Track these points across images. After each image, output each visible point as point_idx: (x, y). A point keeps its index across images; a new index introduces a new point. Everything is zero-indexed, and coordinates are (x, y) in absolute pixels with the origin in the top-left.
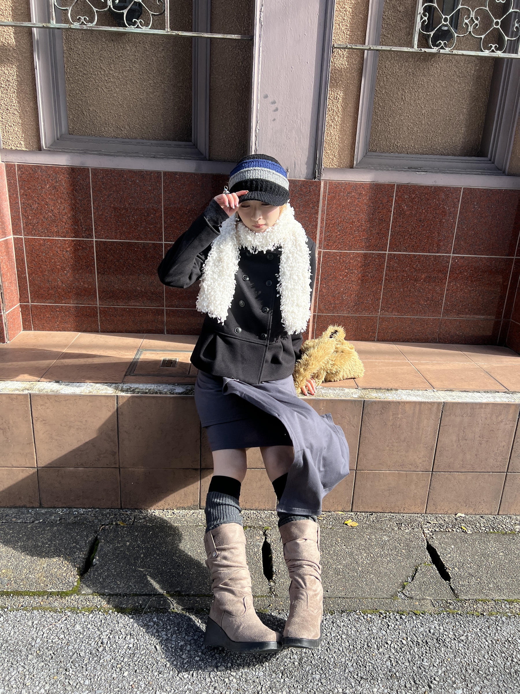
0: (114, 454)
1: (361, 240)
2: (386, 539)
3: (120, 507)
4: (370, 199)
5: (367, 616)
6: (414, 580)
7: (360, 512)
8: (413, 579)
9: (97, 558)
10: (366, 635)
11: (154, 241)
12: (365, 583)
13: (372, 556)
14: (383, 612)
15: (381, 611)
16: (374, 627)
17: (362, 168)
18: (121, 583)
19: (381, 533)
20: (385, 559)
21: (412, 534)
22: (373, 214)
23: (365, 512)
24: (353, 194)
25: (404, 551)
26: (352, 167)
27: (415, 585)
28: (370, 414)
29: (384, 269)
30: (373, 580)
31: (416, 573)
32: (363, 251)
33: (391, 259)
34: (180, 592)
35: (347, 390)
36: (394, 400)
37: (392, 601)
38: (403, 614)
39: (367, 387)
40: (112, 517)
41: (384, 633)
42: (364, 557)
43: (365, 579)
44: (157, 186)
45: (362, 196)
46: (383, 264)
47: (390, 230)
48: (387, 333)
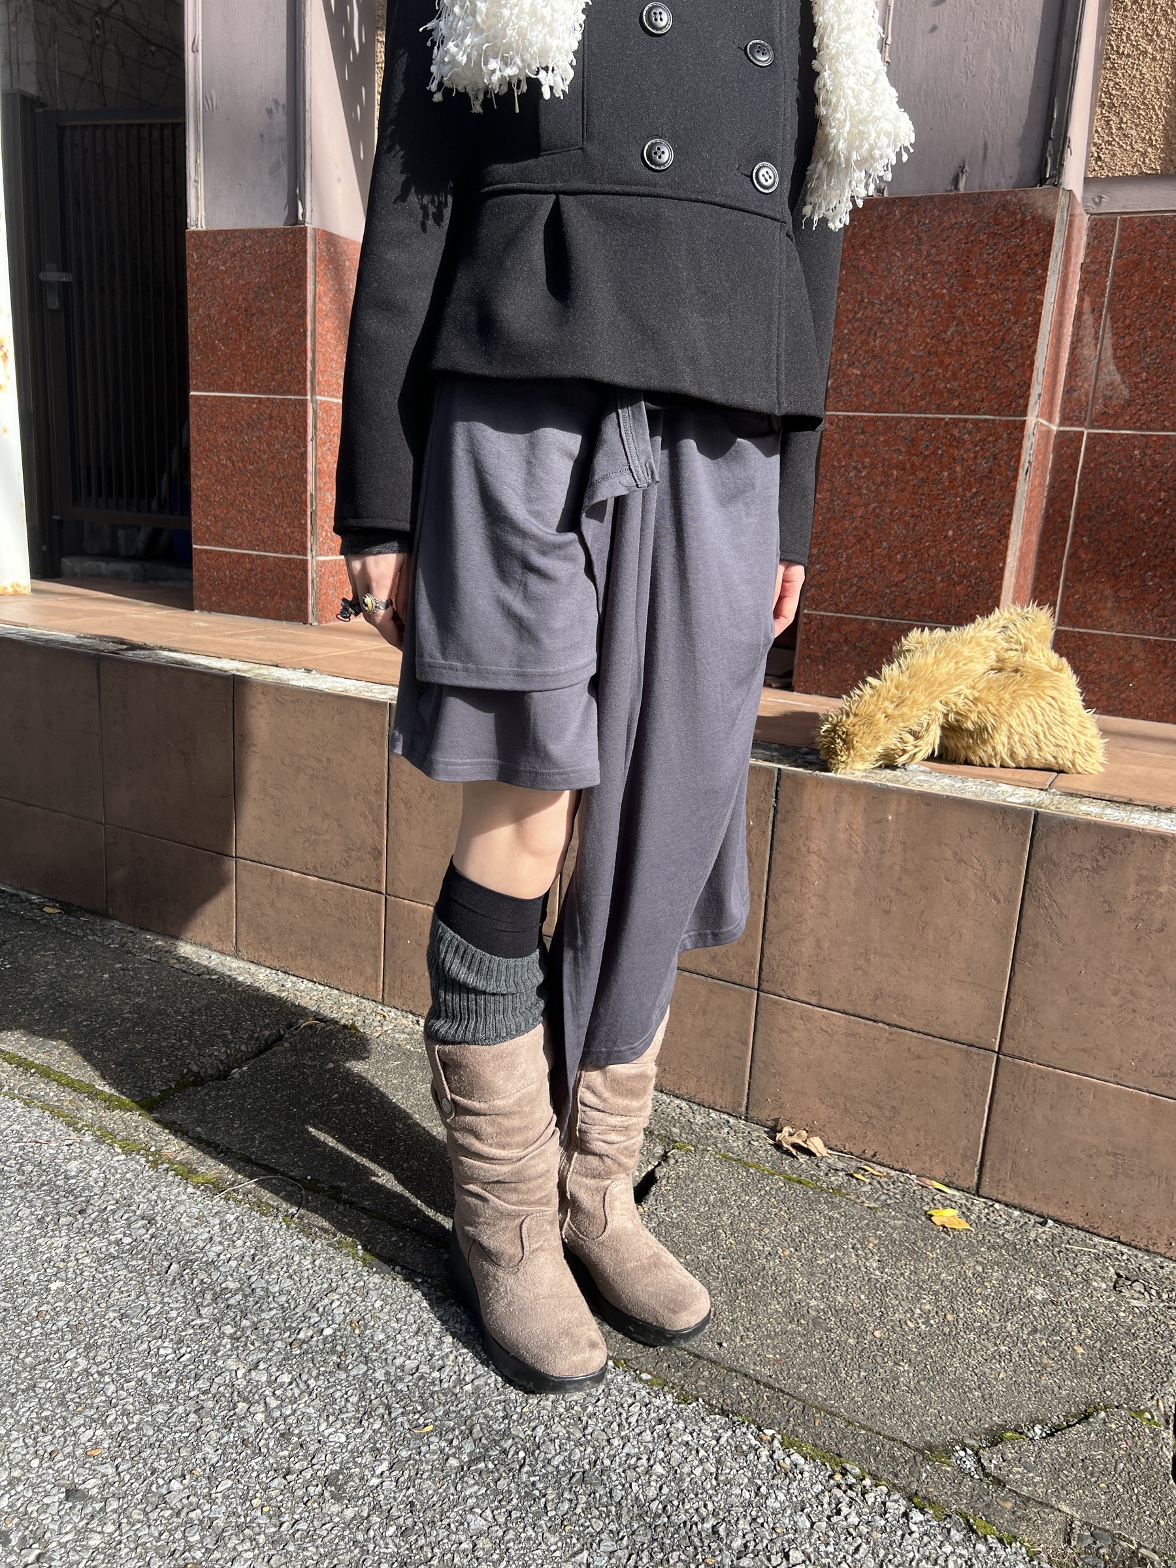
2: (1039, 1297)
5: (789, 1456)
6: (1054, 1440)
7: (1007, 1205)
8: (1051, 1435)
9: (245, 1069)
10: (734, 1500)
12: (863, 1374)
13: (950, 1317)
14: (856, 1471)
15: (848, 1467)
16: (781, 1494)
18: (240, 1127)
20: (990, 1345)
23: (1024, 1210)
25: (1080, 1349)
27: (1045, 1456)
28: (1055, 864)
30: (897, 1379)
31: (1077, 1423)
34: (341, 1191)
37: (919, 1458)
38: (921, 1509)
41: (804, 1522)
42: (918, 1311)
43: (871, 1366)
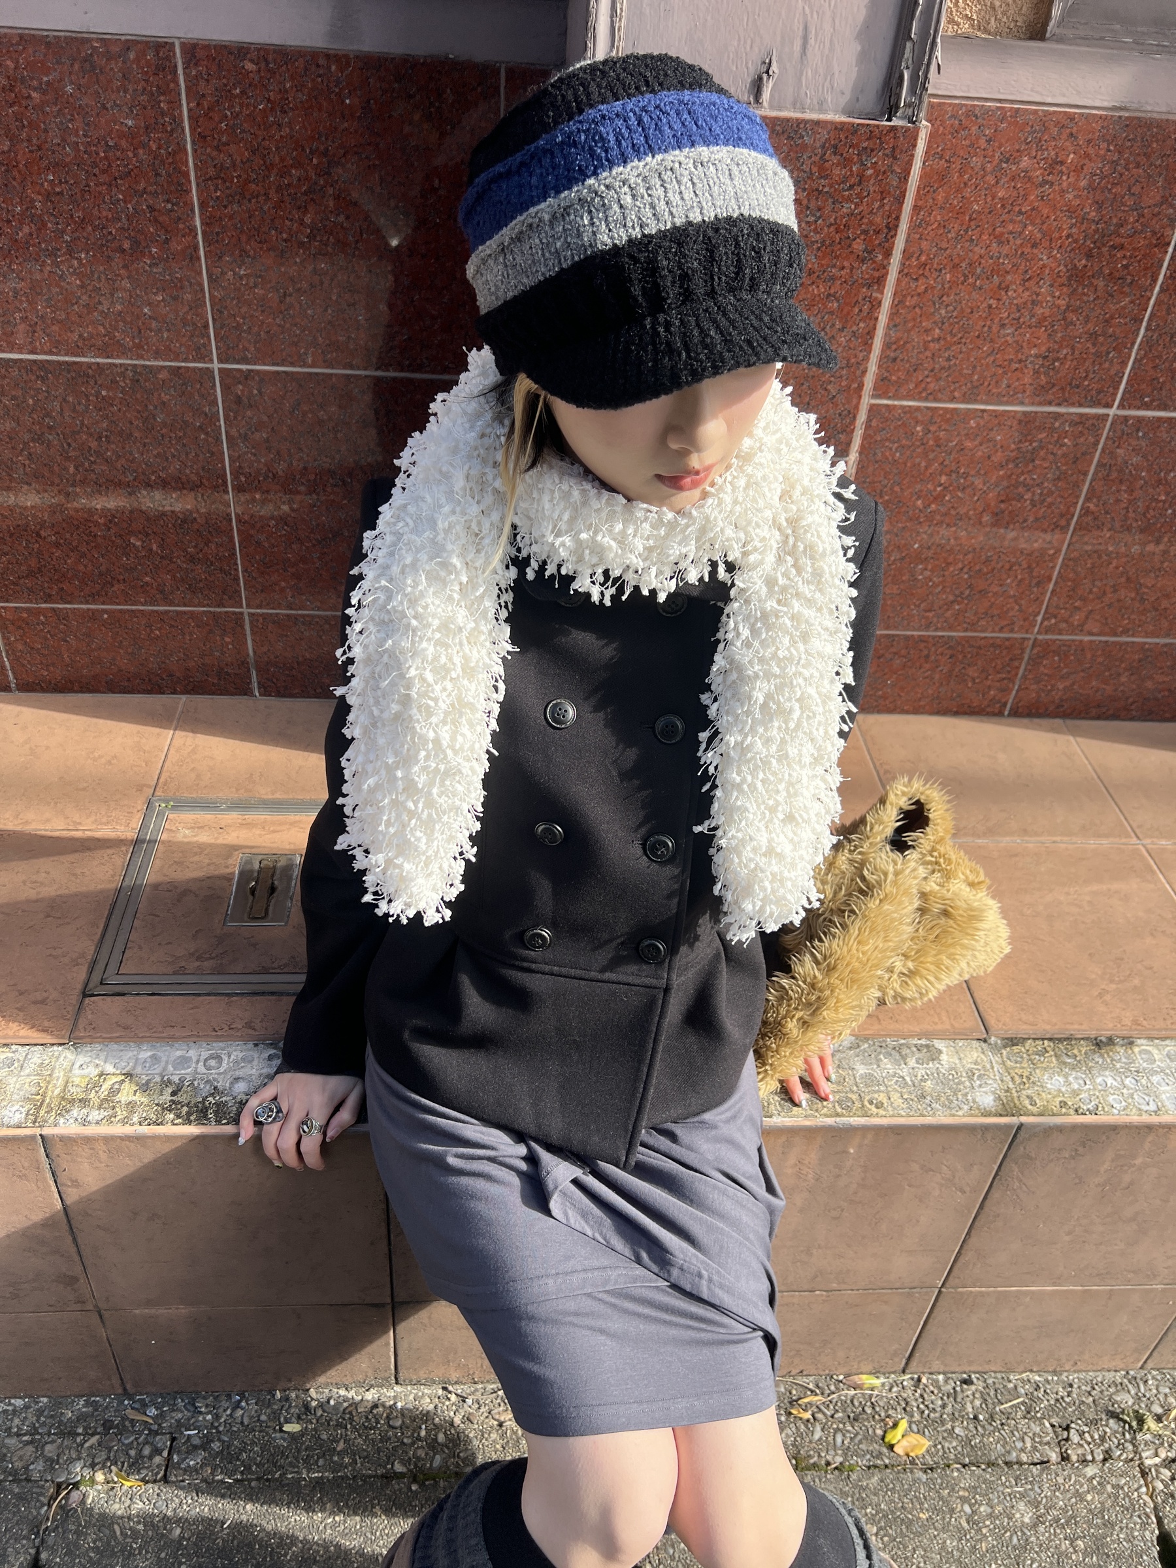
0: (71, 1281)
1: (1020, 361)
2: (1027, 1520)
3: (120, 1391)
4: (1091, 187)
11: (176, 359)
17: (1085, 40)
19: (1007, 1484)
21: (1109, 1488)
22: (1089, 255)
24: (1025, 162)
26: (1037, 31)
28: (1031, 1158)
29: (1085, 474)
32: (1022, 403)
33: (1120, 438)
35: (947, 1055)
36: (1135, 1118)
39: (1023, 1030)
40: (94, 1440)
44: (163, 114)
45: (1062, 172)
46: (1088, 454)
47: (1144, 324)
48: (1050, 691)
